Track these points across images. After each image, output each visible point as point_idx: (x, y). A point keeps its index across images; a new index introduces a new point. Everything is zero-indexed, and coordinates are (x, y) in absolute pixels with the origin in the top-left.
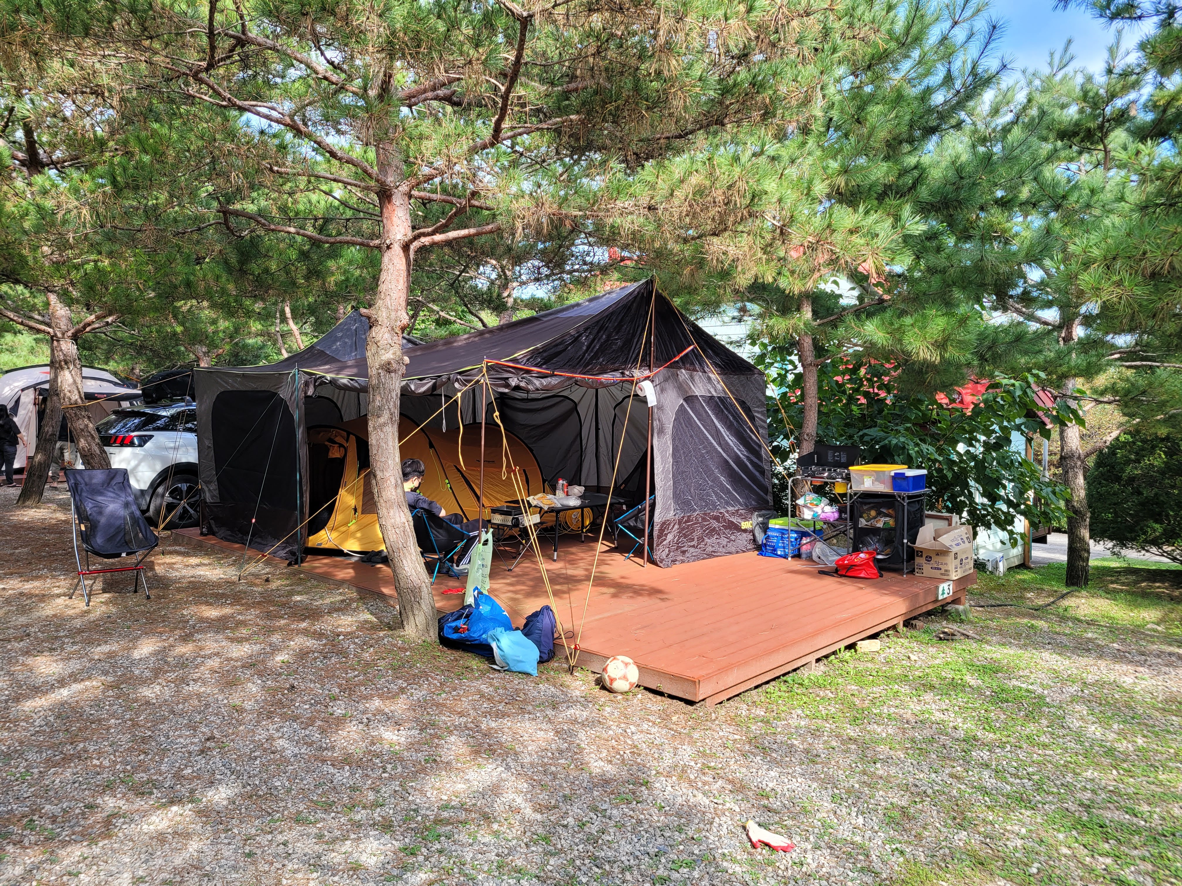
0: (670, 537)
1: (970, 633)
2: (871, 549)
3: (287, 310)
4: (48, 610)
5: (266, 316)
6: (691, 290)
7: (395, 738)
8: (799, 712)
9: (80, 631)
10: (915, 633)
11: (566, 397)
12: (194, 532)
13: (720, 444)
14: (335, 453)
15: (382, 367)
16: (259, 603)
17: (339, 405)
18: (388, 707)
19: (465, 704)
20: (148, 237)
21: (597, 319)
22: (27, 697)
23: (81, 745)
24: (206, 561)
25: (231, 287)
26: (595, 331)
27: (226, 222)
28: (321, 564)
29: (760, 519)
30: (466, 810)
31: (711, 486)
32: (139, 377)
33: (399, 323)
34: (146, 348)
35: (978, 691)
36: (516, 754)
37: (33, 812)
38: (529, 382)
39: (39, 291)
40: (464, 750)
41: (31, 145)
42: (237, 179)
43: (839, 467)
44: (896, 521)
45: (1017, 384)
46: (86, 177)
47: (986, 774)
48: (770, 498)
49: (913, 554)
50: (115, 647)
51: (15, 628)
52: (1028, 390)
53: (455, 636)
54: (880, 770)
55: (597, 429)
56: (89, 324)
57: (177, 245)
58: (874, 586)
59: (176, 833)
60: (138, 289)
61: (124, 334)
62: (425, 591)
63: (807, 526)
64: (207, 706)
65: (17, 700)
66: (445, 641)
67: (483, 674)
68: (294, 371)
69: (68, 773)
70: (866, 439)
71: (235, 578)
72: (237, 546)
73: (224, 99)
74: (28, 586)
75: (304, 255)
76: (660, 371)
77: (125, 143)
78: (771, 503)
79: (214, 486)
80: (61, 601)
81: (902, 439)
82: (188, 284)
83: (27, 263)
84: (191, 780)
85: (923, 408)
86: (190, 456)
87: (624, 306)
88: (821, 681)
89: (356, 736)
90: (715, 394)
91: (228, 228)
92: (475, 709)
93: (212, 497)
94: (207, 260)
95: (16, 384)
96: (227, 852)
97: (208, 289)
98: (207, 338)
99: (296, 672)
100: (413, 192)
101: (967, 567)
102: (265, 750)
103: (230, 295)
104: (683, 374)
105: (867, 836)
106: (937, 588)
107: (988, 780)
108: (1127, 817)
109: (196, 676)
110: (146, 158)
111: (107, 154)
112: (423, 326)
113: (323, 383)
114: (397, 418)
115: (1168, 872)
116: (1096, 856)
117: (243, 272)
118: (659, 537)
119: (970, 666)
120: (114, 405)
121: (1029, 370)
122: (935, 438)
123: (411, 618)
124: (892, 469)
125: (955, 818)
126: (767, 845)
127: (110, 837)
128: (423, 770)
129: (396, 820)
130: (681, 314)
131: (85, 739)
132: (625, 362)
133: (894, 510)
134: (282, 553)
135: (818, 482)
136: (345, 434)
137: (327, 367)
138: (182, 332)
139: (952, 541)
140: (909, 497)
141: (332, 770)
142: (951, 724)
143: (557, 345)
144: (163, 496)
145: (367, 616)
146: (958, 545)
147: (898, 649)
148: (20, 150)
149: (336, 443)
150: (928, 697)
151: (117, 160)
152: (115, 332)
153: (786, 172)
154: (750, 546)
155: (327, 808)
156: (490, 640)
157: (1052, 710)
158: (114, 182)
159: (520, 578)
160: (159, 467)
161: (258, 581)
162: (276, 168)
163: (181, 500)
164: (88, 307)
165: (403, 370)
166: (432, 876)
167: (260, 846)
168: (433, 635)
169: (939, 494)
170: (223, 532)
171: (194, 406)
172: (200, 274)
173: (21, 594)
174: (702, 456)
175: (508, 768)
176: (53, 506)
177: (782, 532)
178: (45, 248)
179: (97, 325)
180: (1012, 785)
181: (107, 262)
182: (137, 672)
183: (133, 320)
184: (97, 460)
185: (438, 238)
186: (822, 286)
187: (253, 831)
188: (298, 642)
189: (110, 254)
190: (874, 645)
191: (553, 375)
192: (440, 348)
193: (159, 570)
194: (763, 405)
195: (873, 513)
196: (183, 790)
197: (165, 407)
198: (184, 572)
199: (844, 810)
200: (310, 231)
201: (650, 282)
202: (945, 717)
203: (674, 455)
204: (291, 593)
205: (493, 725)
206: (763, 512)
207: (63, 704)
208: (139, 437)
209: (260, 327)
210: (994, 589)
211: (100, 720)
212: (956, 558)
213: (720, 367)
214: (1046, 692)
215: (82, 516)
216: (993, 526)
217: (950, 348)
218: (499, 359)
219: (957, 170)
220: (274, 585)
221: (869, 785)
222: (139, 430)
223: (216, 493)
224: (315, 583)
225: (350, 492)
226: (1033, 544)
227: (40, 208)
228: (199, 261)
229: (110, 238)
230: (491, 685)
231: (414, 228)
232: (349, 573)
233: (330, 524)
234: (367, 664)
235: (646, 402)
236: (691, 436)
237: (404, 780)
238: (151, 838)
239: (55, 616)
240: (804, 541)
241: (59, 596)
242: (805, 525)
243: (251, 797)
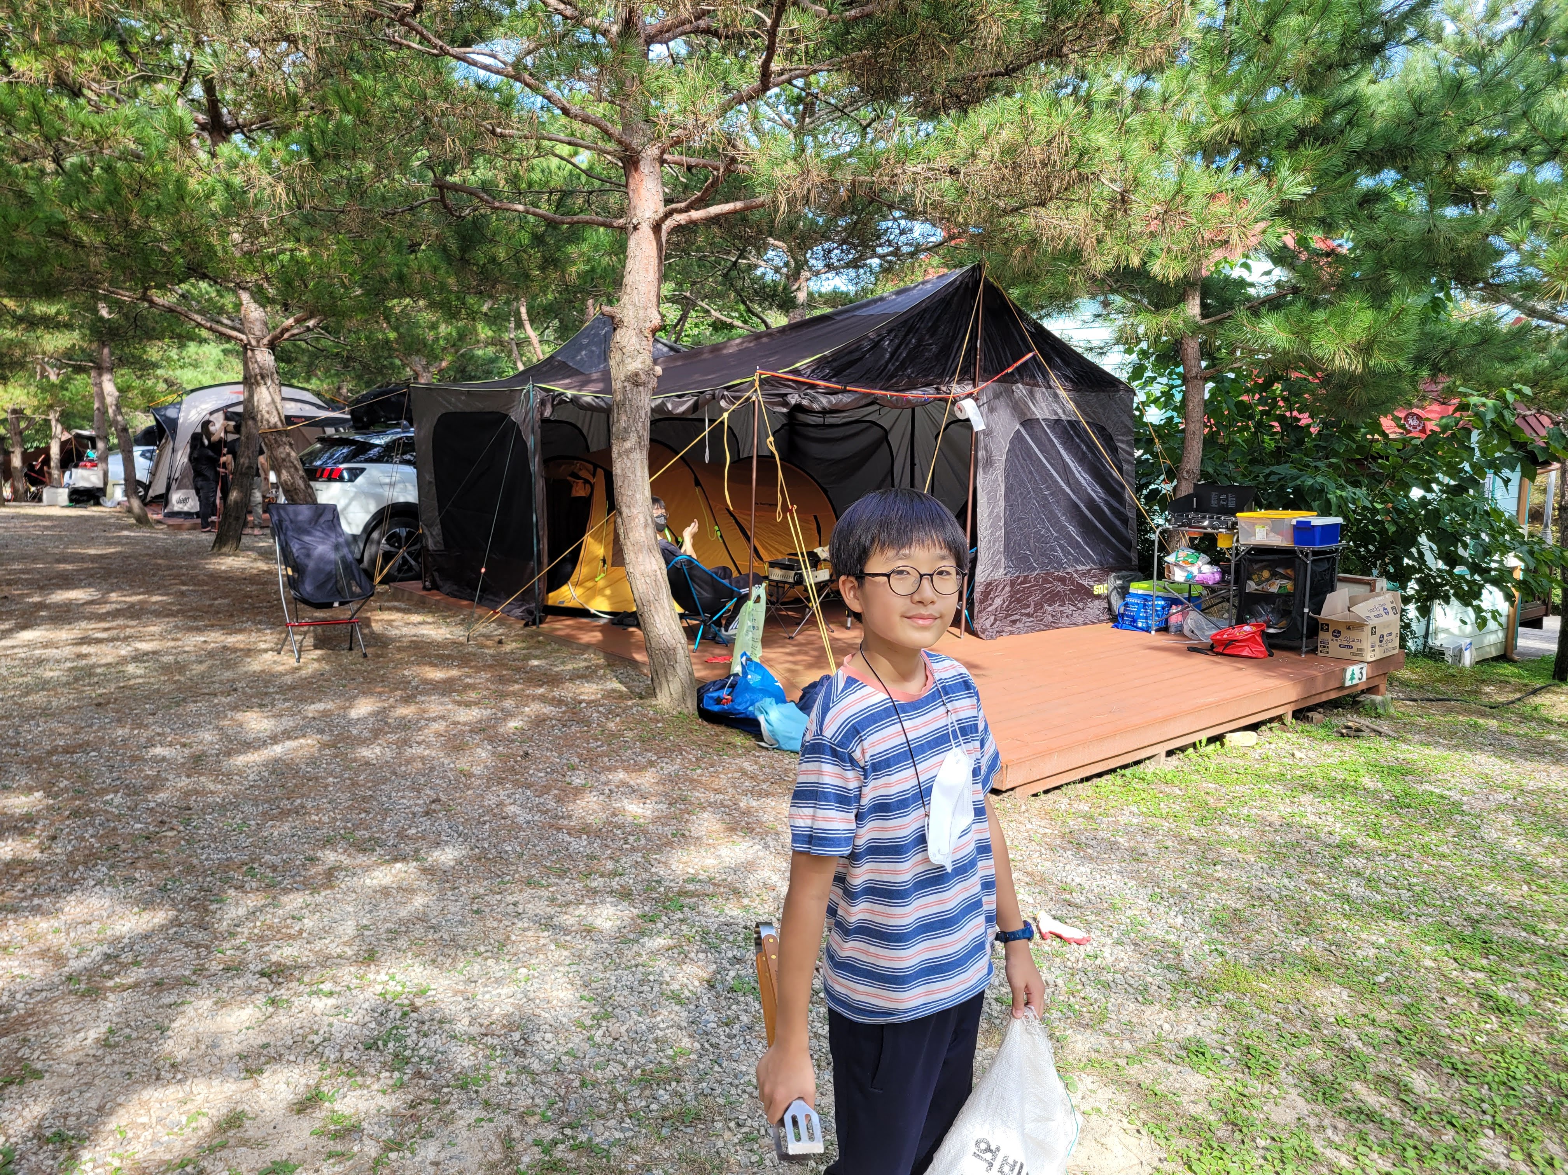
0: (998, 602)
1: (1385, 729)
2: (1260, 621)
3: (523, 310)
4: (255, 665)
5: (496, 320)
6: (1030, 277)
7: (640, 811)
8: (1134, 809)
9: (292, 688)
10: (1307, 726)
11: (874, 423)
12: (415, 586)
13: (1068, 484)
14: (580, 491)
15: (628, 379)
16: (490, 666)
17: (585, 431)
18: (633, 780)
19: (723, 781)
20: (353, 220)
21: (905, 317)
22: (239, 752)
23: (299, 801)
24: (430, 619)
25: (451, 280)
26: (901, 335)
27: (443, 199)
28: (562, 626)
29: (1119, 582)
30: (715, 884)
31: (1056, 538)
32: (346, 398)
33: (648, 324)
34: (354, 360)
35: (1375, 795)
36: (777, 834)
37: (253, 861)
38: (813, 399)
39: (228, 289)
40: (718, 826)
41: (213, 106)
42: (451, 145)
43: (1225, 514)
44: (1296, 585)
45: (1490, 403)
46: (279, 144)
47: (1354, 882)
48: (1134, 556)
49: (1315, 627)
50: (330, 706)
51: (221, 682)
52: (1506, 413)
53: (716, 708)
54: (1220, 872)
55: (913, 464)
56: (287, 330)
57: (387, 228)
58: (1259, 666)
59: (399, 888)
60: (343, 285)
61: (327, 342)
62: (681, 654)
63: (1180, 591)
64: (432, 769)
65: (228, 754)
66: (706, 715)
67: (748, 751)
68: (528, 386)
69: (286, 827)
70: (1273, 478)
71: (463, 639)
72: (465, 603)
73: (435, 47)
74: (232, 640)
75: (538, 240)
76: (987, 386)
77: (323, 100)
78: (1135, 561)
79: (437, 530)
80: (269, 656)
81: (1320, 479)
82: (401, 278)
83: (215, 253)
84: (415, 840)
85: (1358, 437)
86: (408, 494)
87: (942, 301)
88: (1169, 776)
89: (596, 807)
90: (1063, 417)
91: (446, 207)
92: (735, 787)
93: (435, 543)
94: (423, 247)
95: (203, 406)
96: (453, 908)
97: (424, 284)
98: (425, 345)
99: (531, 739)
100: (666, 156)
101: (1390, 645)
102: (495, 815)
103: (451, 292)
104: (1020, 389)
105: (1183, 936)
106: (1344, 671)
107: (1355, 888)
108: (1524, 934)
109: (420, 738)
110: (348, 119)
111: (302, 114)
112: (696, 331)
113: (562, 402)
114: (647, 442)
115: (1553, 991)
116: (1466, 970)
117: (464, 262)
118: (981, 602)
119: (1374, 768)
120: (317, 432)
121: (1510, 385)
122: (1376, 479)
123: (665, 685)
124: (1294, 516)
125: (1298, 924)
126: (1059, 936)
127: (332, 887)
128: (669, 844)
129: (637, 888)
130: (1019, 311)
131: (302, 796)
132: (941, 375)
133: (1294, 569)
134: (518, 612)
135: (1196, 533)
136: (591, 467)
137: (567, 381)
138: (396, 340)
139: (1371, 611)
140: (1315, 553)
141: (567, 838)
142: (1326, 829)
143: (851, 352)
144: (379, 542)
145: (616, 685)
146: (1377, 616)
147: (1281, 744)
148: (199, 110)
149: (580, 478)
150: (1306, 799)
151: (313, 120)
152: (317, 339)
153: (1127, 121)
154: (1105, 616)
155: (562, 873)
156: (757, 713)
157: (1466, 819)
158: (312, 151)
159: (802, 648)
160: (373, 508)
161: (489, 643)
162: (499, 130)
163: (399, 548)
164: (286, 307)
165: (654, 383)
166: (671, 942)
167: (488, 904)
168: (691, 706)
169: (1379, 554)
170: (447, 586)
171: (412, 432)
172: (414, 265)
173: (225, 648)
174: (1045, 498)
175: (766, 846)
176: (253, 555)
177: (1145, 598)
178: (236, 235)
179: (295, 331)
180: (1383, 895)
181: (306, 252)
182: (355, 732)
183: (338, 322)
184: (301, 496)
185: (695, 215)
186: (1226, 270)
187: (482, 891)
188: (533, 709)
189: (310, 242)
190: (1250, 737)
191: (845, 391)
192: (706, 356)
193: (376, 627)
194: (1129, 432)
195: (1266, 574)
196: (406, 848)
197: (378, 434)
198: (405, 631)
199: (1162, 909)
200: (544, 208)
201: (978, 268)
202: (1319, 821)
203: (1006, 496)
204: (527, 658)
205: (754, 804)
206: (1124, 573)
207: (277, 761)
208: (349, 470)
209: (490, 333)
210: (1440, 681)
211: (317, 778)
212: (1373, 634)
213: (1071, 380)
214: (1465, 799)
215: (287, 558)
216: (1453, 599)
217: (1376, 353)
218: (776, 370)
219: (1414, 105)
220: (508, 647)
221: (1200, 887)
222: (349, 461)
223: (440, 538)
224: (556, 647)
225: (597, 537)
226: (1520, 629)
227: (228, 186)
228: (413, 248)
229: (310, 222)
230: (756, 763)
231: (668, 201)
232: (596, 636)
233: (574, 578)
234: (612, 735)
235: (971, 428)
236: (1031, 472)
237: (647, 851)
238: (375, 892)
239: (263, 671)
240: (1174, 609)
241: (266, 651)
242: (1177, 591)
243: (479, 859)
